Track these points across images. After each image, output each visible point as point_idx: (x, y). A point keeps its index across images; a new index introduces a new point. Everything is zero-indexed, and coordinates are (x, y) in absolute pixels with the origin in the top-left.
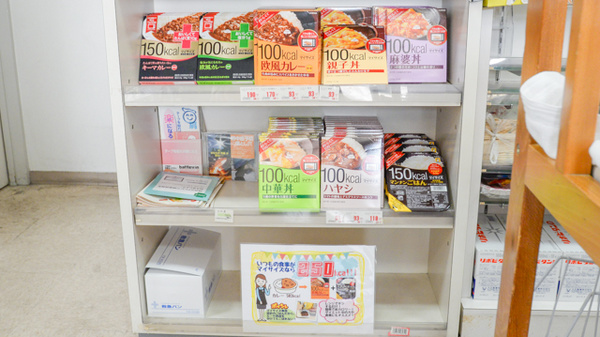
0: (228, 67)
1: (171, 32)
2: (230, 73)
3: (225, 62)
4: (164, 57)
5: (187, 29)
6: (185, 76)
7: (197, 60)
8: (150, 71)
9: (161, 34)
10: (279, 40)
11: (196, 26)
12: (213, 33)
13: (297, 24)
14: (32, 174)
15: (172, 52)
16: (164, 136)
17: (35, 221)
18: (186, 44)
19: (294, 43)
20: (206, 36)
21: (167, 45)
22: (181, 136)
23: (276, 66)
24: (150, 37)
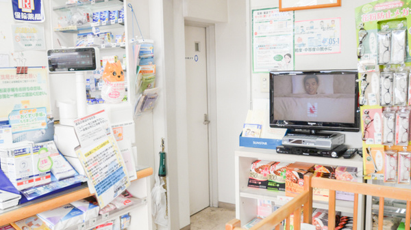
0: (278, 185)
1: (260, 170)
2: (278, 188)
3: (277, 183)
4: (257, 179)
5: (266, 169)
6: (263, 187)
7: (267, 181)
8: (252, 183)
9: (257, 170)
10: (292, 180)
11: (269, 169)
12: (275, 172)
13: (298, 176)
14: (219, 203)
15: (260, 177)
16: (259, 204)
17: (216, 225)
18: (265, 175)
19: (297, 183)
20: (272, 173)
21: (259, 174)
22: (265, 205)
23: (291, 189)
24: (253, 171)
